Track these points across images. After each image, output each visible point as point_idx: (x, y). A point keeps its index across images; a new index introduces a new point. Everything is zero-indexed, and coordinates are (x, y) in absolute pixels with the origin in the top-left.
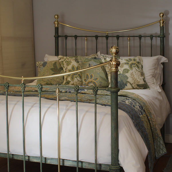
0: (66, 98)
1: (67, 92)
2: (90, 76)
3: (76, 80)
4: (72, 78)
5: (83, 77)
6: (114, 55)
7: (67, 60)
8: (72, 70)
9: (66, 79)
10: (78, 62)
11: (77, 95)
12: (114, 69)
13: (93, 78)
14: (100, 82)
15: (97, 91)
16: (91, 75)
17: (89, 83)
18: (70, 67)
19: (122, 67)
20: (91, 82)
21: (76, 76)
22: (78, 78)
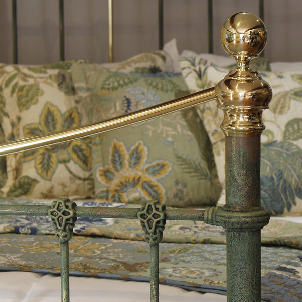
0: (15, 259)
1: (22, 230)
2: (127, 157)
3: (61, 173)
4: (46, 167)
5: (96, 158)
6: (243, 54)
7: (21, 83)
8: (42, 127)
9: (17, 170)
10: (72, 90)
11: (66, 243)
12: (241, 121)
13: (144, 165)
14: (177, 183)
15: (164, 222)
16: (133, 148)
17: (123, 186)
18: (33, 115)
19: (281, 113)
20: (136, 182)
21: (64, 155)
22: (74, 166)
